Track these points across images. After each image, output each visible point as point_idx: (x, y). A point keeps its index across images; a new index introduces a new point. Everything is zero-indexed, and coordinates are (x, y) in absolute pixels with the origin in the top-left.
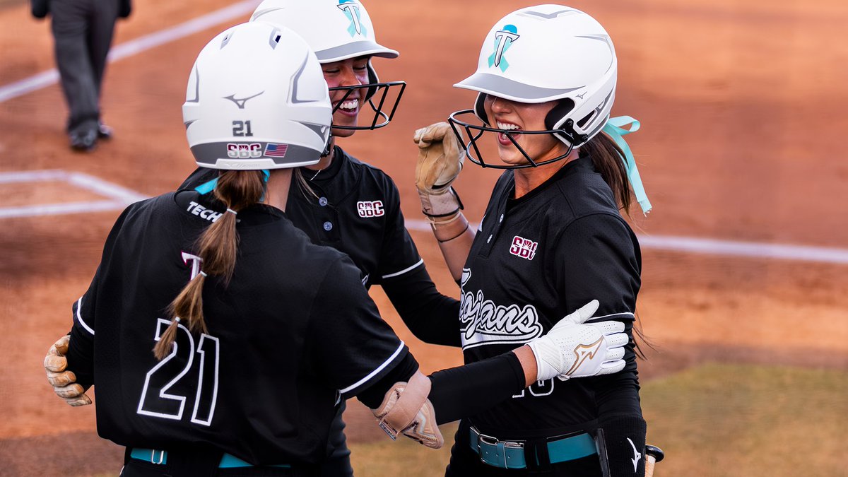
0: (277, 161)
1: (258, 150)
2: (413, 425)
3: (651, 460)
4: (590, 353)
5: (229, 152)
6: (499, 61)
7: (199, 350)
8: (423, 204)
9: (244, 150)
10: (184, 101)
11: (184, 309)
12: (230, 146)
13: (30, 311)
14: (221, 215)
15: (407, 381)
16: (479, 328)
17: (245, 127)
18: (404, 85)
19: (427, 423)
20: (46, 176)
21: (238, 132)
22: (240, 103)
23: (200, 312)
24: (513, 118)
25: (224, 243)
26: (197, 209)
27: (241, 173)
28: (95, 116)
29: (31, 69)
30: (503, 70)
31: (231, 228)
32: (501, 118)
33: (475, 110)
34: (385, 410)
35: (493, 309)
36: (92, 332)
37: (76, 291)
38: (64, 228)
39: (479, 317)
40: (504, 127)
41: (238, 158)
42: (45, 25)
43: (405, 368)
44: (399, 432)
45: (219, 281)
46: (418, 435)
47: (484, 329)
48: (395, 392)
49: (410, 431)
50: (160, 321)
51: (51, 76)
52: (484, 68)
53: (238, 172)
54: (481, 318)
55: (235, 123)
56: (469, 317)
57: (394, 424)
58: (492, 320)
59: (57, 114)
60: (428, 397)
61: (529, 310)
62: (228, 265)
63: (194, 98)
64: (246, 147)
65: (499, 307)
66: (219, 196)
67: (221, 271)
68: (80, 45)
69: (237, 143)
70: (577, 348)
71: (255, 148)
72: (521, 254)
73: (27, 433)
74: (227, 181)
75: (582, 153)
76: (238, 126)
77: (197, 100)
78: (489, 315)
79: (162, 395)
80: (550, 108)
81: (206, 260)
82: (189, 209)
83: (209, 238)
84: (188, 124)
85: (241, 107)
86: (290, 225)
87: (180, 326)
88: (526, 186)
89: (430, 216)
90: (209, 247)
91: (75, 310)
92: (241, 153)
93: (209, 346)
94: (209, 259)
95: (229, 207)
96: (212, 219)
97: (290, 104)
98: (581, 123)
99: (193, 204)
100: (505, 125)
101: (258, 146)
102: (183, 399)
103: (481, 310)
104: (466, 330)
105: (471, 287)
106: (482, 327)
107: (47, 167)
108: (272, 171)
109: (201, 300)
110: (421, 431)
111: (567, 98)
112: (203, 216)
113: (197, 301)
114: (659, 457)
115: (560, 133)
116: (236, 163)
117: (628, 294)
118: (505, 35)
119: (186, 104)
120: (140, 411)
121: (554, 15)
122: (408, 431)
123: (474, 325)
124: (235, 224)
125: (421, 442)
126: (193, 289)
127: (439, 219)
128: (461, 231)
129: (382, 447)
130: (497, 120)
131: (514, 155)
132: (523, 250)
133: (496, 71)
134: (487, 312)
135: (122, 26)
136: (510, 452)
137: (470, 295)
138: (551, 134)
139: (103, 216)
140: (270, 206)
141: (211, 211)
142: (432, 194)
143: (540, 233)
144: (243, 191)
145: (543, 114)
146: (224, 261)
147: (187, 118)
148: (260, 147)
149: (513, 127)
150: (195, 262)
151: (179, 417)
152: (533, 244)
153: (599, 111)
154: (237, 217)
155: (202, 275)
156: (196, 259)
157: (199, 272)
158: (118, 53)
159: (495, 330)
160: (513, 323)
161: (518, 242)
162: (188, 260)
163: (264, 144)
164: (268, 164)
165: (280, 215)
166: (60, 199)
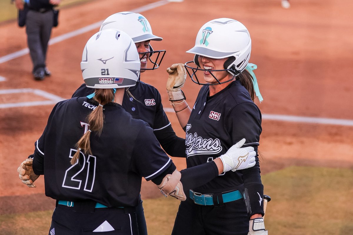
0: (119, 85)
1: (111, 81)
2: (174, 192)
3: (266, 201)
4: (244, 160)
5: (100, 81)
6: (204, 42)
7: (87, 162)
8: (169, 96)
9: (106, 81)
10: (81, 61)
11: (82, 145)
12: (100, 79)
13: (19, 145)
14: (96, 107)
15: (171, 174)
16: (195, 148)
17: (106, 71)
18: (165, 51)
19: (179, 191)
20: (25, 91)
21: (103, 73)
22: (104, 62)
23: (89, 146)
24: (210, 64)
25: (98, 118)
26: (86, 104)
27: (105, 90)
28: (43, 66)
29: (19, 48)
30: (206, 46)
31: (101, 112)
32: (205, 64)
33: (194, 61)
34: (163, 186)
35: (202, 140)
36: (43, 154)
37: (36, 137)
38: (32, 112)
39: (195, 143)
40: (207, 68)
41: (103, 84)
42: (24, 30)
43: (171, 169)
44: (168, 194)
45: (96, 134)
46: (176, 196)
47: (197, 148)
48: (166, 178)
49: (173, 194)
50: (71, 150)
51: (26, 51)
52: (198, 45)
53: (104, 89)
54: (196, 144)
55: (102, 70)
56: (190, 143)
57: (166, 191)
58: (201, 145)
59: (29, 66)
60: (180, 180)
61: (217, 141)
62: (100, 127)
63: (86, 60)
64: (107, 79)
65: (204, 140)
66: (96, 100)
67: (97, 130)
68: (38, 37)
69: (103, 78)
70: (239, 158)
71: (110, 80)
72: (214, 118)
73: (18, 194)
74: (99, 93)
75: (237, 78)
76: (103, 71)
77: (86, 61)
78: (200, 143)
79: (72, 179)
80: (225, 61)
81: (91, 125)
82: (83, 105)
83: (92, 116)
84: (83, 70)
85: (105, 63)
86: (124, 111)
87: (81, 152)
88: (214, 91)
89: (172, 101)
90: (92, 120)
91: (36, 145)
92: (105, 82)
93: (92, 160)
94: (92, 125)
95: (100, 103)
96: (93, 108)
97: (124, 62)
98: (238, 66)
99: (85, 102)
100: (207, 67)
101: (111, 79)
102: (81, 181)
103: (196, 141)
104: (189, 149)
105: (191, 131)
106: (196, 148)
107: (25, 87)
108: (117, 89)
109: (89, 141)
110: (177, 194)
111: (233, 56)
112: (89, 107)
113: (88, 142)
114: (269, 200)
115: (230, 70)
116: (103, 86)
117: (257, 135)
118: (207, 31)
119: (82, 62)
120: (63, 186)
121: (226, 23)
122: (172, 194)
123: (192, 147)
124: (102, 110)
125: (177, 198)
126: (86, 137)
127: (176, 102)
128: (185, 108)
129: (160, 200)
130: (203, 65)
131: (211, 79)
132: (214, 117)
133: (204, 46)
134: (199, 142)
135: (54, 30)
136: (207, 199)
137: (191, 135)
138: (227, 71)
139: (48, 107)
140: (116, 103)
141: (92, 105)
142: (173, 91)
143: (222, 110)
144: (106, 97)
145: (222, 63)
146: (98, 125)
147: (82, 68)
148: (112, 80)
149: (210, 68)
150: (86, 125)
151: (79, 188)
152: (219, 114)
153: (245, 60)
154: (103, 108)
155: (89, 131)
156: (87, 125)
157: (88, 130)
158: (52, 42)
159: (202, 149)
160: (210, 146)
161: (212, 113)
162: (83, 125)
163: (114, 78)
164: (115, 86)
165: (120, 107)
166: (30, 100)
